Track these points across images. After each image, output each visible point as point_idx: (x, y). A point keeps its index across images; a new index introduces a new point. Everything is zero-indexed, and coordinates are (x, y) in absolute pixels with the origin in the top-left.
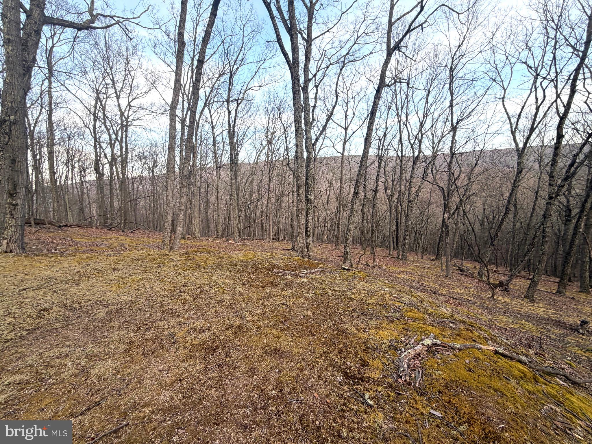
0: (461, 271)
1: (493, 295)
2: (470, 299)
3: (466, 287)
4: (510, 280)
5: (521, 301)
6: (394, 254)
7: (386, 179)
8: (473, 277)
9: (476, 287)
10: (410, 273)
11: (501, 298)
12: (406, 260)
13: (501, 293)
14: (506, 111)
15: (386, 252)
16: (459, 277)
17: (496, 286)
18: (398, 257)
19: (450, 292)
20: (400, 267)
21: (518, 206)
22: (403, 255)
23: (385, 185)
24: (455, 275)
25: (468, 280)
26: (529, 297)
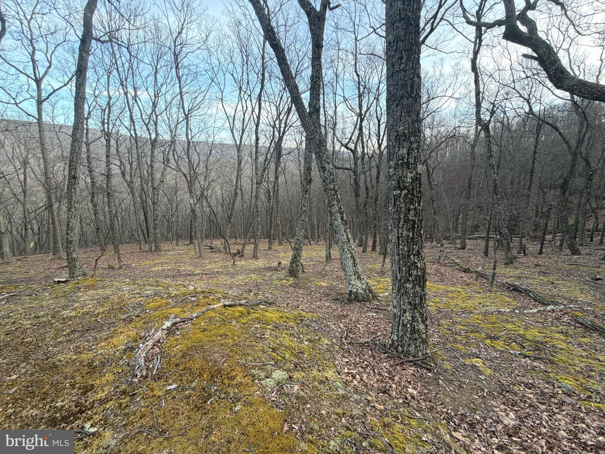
0: (212, 249)
1: (234, 262)
2: (218, 270)
3: (215, 262)
4: (244, 247)
5: (251, 261)
6: (146, 247)
7: (121, 162)
8: (221, 252)
9: (223, 259)
10: (166, 263)
11: (239, 263)
12: (160, 250)
13: (239, 259)
14: (225, 111)
15: (135, 247)
16: (211, 255)
17: (235, 255)
18: (151, 250)
19: (204, 270)
20: (154, 260)
21: (243, 191)
22: (156, 246)
23: (121, 169)
24: (207, 254)
25: (217, 255)
26: (255, 257)
